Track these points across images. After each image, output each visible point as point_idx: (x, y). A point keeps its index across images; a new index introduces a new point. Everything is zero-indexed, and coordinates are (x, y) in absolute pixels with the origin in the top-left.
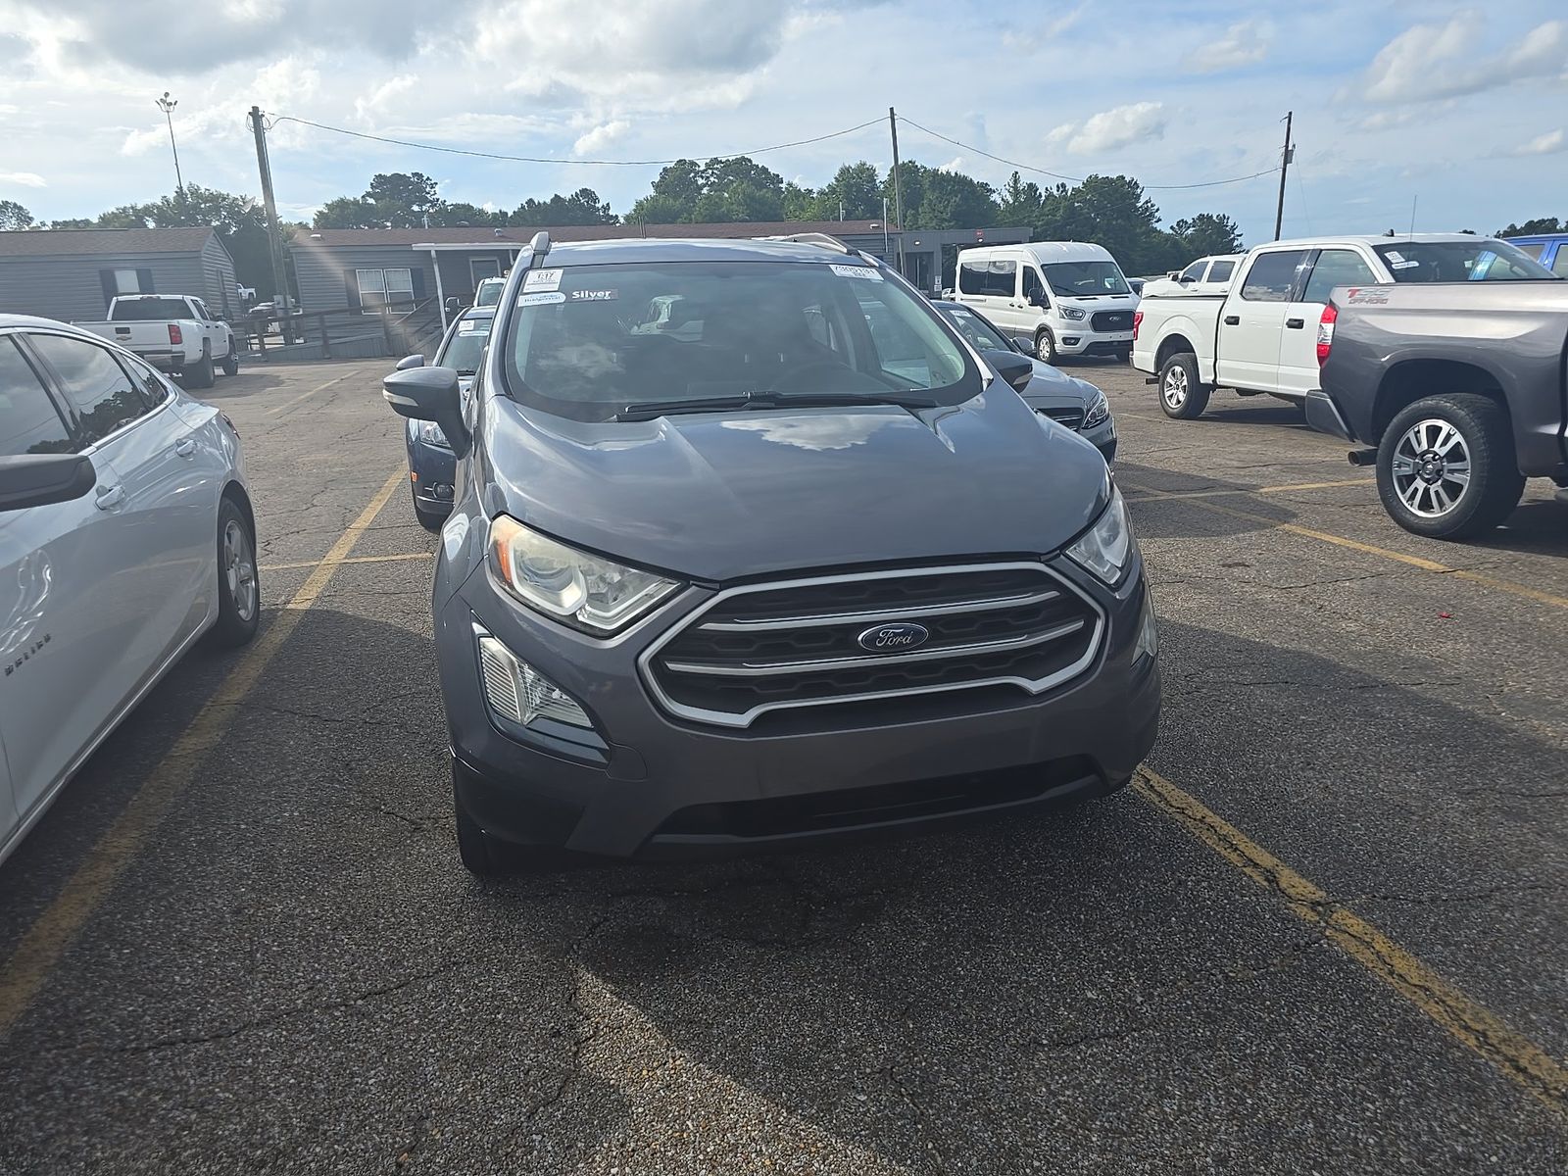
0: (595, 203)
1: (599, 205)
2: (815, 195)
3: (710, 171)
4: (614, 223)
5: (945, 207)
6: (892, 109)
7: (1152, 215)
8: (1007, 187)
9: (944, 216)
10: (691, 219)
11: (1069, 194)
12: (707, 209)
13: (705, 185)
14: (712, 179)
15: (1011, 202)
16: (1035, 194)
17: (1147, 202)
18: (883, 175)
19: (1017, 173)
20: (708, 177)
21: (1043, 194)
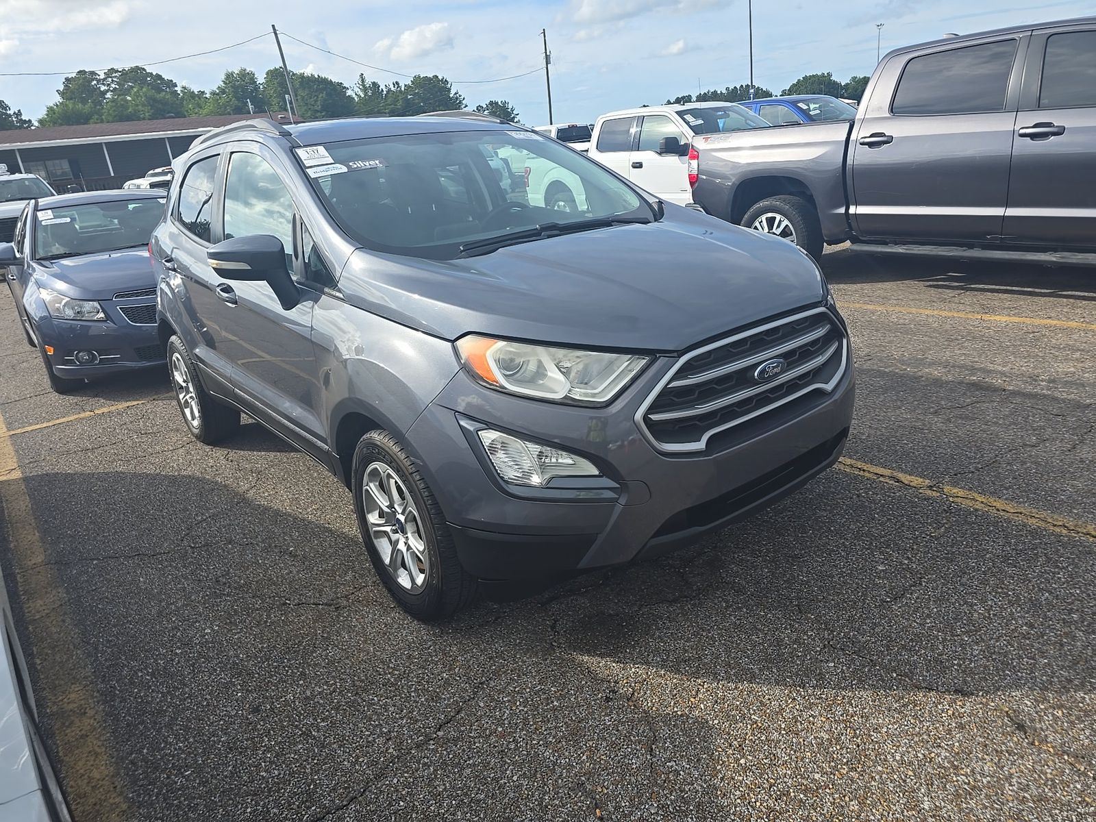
0: (6, 110)
1: (11, 112)
2: (208, 96)
3: (110, 79)
4: (29, 127)
5: (316, 101)
6: (273, 26)
7: (460, 102)
8: (358, 85)
9: (316, 108)
10: (102, 119)
11: (403, 89)
12: (114, 111)
13: (107, 91)
14: (113, 86)
15: (363, 96)
16: (379, 89)
17: (456, 94)
18: (261, 79)
19: (362, 74)
20: (109, 85)
21: (384, 90)
